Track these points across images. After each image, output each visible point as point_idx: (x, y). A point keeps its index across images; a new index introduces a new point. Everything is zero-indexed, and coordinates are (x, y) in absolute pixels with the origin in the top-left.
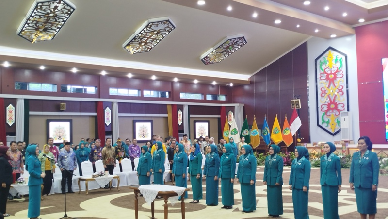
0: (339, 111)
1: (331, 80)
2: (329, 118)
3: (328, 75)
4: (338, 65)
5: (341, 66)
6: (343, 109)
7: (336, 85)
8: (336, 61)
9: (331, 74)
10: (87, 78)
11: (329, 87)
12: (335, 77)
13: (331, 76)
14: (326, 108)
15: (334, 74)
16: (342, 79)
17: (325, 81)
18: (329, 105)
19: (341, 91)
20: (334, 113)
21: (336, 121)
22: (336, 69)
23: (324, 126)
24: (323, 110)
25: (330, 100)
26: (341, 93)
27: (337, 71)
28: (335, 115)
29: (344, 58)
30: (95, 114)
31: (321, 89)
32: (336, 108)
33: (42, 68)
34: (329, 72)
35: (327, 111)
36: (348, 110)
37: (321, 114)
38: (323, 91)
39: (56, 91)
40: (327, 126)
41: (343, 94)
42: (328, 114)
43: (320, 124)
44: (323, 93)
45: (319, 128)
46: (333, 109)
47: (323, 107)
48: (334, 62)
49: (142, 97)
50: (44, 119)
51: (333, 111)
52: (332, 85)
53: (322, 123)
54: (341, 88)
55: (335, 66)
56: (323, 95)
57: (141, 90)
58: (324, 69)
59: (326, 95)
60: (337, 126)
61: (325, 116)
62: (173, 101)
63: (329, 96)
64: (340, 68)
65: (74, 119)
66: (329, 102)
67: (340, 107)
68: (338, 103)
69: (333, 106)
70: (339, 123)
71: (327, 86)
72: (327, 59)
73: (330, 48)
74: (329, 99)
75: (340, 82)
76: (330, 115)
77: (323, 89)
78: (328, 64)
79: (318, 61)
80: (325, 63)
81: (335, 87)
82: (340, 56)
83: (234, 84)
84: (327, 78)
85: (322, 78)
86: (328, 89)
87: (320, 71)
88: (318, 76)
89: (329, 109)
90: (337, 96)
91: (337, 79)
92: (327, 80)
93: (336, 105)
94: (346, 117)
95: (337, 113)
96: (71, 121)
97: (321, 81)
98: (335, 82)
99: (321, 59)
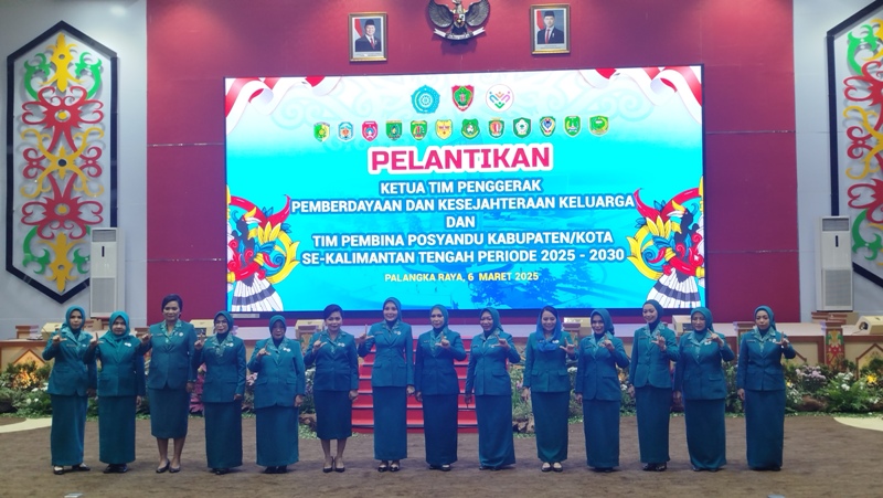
0: (84, 225)
1: (62, 126)
2: (49, 246)
3: (52, 110)
4: (88, 82)
5: (98, 88)
6: (98, 219)
7: (77, 144)
8: (82, 72)
9: (63, 107)
11: (52, 149)
12: (75, 120)
13: (64, 115)
14: (38, 215)
15: (73, 109)
16: (98, 126)
17: (39, 128)
18: (50, 207)
19: (93, 162)
20: (66, 232)
21: (72, 257)
22: (81, 94)
23: (30, 272)
24: (28, 220)
25: (56, 188)
26: (93, 170)
27: (83, 102)
28: (71, 236)
29: (107, 63)
31: (26, 153)
32: (74, 215)
34: (56, 103)
35: (41, 225)
36: (114, 222)
37: (20, 233)
38: (30, 160)
40: (42, 272)
41: (99, 172)
42: (47, 232)
43: (17, 263)
44: (31, 166)
45: (13, 279)
46: (62, 220)
47: (29, 210)
48: (72, 71)
51: (62, 226)
52: (62, 145)
53: (26, 263)
54: (93, 153)
55: (75, 84)
56: (32, 172)
58: (38, 89)
59: (43, 175)
60: (75, 272)
61: (37, 239)
63: (50, 176)
64: (92, 92)
66: (52, 196)
67: (86, 214)
68: (80, 201)
69: (62, 209)
70: (81, 262)
71: (47, 144)
72: (49, 58)
73: (63, 27)
74: (50, 187)
75: (91, 134)
76: (53, 237)
77: (32, 155)
78: (52, 76)
79: (19, 64)
80: (40, 72)
81: (75, 149)
82: (95, 56)
84: (49, 120)
85: (29, 119)
86: (48, 155)
87: (23, 96)
88: (18, 111)
89: (50, 216)
90: (79, 180)
91: (82, 125)
92: (49, 127)
93: (75, 207)
94: (109, 245)
95: (78, 232)
97: (24, 128)
98: (75, 133)
99: (30, 56)
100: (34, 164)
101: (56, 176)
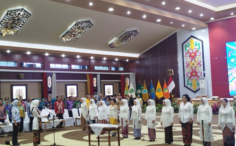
0: (198, 77)
1: (193, 57)
2: (192, 81)
3: (191, 54)
4: (197, 47)
5: (199, 48)
6: (201, 75)
7: (196, 60)
8: (196, 45)
9: (193, 53)
10: (36, 58)
11: (191, 61)
12: (195, 55)
13: (193, 54)
14: (189, 75)
15: (195, 53)
16: (200, 56)
17: (189, 57)
18: (192, 73)
20: (195, 78)
21: (197, 84)
22: (196, 50)
23: (189, 86)
24: (187, 76)
25: (192, 70)
26: (199, 65)
27: (197, 51)
28: (196, 79)
29: (201, 43)
30: (41, 80)
31: (186, 63)
32: (196, 75)
33: (8, 52)
34: (191, 52)
35: (190, 77)
36: (204, 76)
37: (186, 79)
38: (187, 64)
39: (17, 66)
40: (191, 87)
41: (201, 66)
42: (191, 79)
43: (186, 85)
44: (187, 65)
45: (186, 88)
46: (194, 76)
47: (188, 74)
48: (194, 45)
49: (70, 69)
50: (10, 84)
51: (194, 77)
52: (193, 61)
53: (188, 85)
54: (199, 62)
55: (195, 48)
56: (188, 66)
57: (69, 65)
58: (188, 50)
59: (190, 67)
60: (197, 86)
61: (189, 80)
62: (90, 72)
63: (191, 67)
64: (198, 49)
65: (28, 84)
66: (192, 71)
67: (199, 74)
68: (197, 72)
69: (194, 73)
72: (190, 43)
73: (192, 36)
74: (191, 69)
75: (199, 58)
76: (192, 79)
77: (187, 63)
78: (190, 46)
79: (184, 45)
80: (188, 46)
81: (196, 61)
82: (198, 42)
83: (129, 60)
84: (190, 56)
85: (186, 56)
86: (191, 63)
87: (185, 51)
88: (184, 54)
89: (192, 75)
90: (197, 68)
91: (197, 56)
92: (190, 57)
93: (196, 73)
94: (203, 81)
96: (26, 86)
97: (186, 58)
98: (196, 58)
99: (186, 43)
100: (188, 65)
101: (192, 67)
